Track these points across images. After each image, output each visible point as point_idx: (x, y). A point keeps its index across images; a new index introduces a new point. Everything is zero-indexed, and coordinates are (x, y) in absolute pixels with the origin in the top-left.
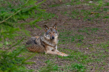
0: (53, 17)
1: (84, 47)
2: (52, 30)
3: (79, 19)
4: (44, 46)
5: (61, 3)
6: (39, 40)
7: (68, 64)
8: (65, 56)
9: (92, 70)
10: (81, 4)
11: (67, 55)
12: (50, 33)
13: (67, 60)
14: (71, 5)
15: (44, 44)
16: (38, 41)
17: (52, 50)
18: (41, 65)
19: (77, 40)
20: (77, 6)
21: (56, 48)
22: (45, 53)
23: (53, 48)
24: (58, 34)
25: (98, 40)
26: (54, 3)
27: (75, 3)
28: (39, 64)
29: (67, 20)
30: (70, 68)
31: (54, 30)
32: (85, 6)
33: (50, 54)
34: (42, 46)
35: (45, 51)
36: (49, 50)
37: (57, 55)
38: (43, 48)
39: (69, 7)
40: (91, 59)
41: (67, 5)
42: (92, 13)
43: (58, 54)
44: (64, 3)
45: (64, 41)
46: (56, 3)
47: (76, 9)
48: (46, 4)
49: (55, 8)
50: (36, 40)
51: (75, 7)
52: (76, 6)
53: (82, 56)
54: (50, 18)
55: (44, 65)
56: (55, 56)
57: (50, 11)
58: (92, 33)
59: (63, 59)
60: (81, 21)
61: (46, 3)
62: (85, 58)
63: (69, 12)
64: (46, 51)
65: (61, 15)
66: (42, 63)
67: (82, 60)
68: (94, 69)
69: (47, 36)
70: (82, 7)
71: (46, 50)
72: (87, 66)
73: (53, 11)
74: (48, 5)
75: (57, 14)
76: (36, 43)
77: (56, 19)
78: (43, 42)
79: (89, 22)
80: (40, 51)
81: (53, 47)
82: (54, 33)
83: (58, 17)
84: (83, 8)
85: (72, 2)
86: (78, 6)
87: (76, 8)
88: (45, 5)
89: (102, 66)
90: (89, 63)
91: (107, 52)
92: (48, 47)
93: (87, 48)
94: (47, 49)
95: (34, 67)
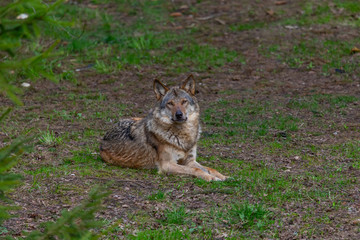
0: (229, 61)
1: (290, 153)
2: (176, 95)
3: (310, 69)
4: (155, 148)
5: (272, 19)
6: (142, 127)
7: (222, 204)
8: (216, 179)
9: (291, 223)
10: (332, 23)
11: (224, 178)
12: (171, 103)
13: (222, 193)
14: (300, 25)
15: (153, 141)
16: (139, 132)
17: (181, 162)
18: (135, 207)
19: (277, 131)
20: (316, 30)
21: (191, 156)
22: (157, 170)
23: (182, 155)
24: (198, 109)
25: (342, 131)
26: (248, 20)
27: (315, 18)
28: (128, 203)
29: (271, 71)
30: (224, 218)
31: (185, 95)
32: (343, 27)
33: (170, 175)
34: (150, 147)
35: (157, 163)
36: (168, 160)
37: (194, 177)
38: (152, 154)
39: (290, 32)
40: (296, 189)
41: (288, 24)
42: (356, 49)
43: (196, 174)
44: (279, 19)
45: (231, 134)
46: (256, 18)
47: (312, 37)
48: (223, 22)
49: (247, 35)
50: (133, 127)
51: (312, 31)
52: (315, 27)
53: (272, 181)
54: (219, 66)
55: (143, 208)
56: (185, 180)
57: (230, 42)
58: (331, 111)
59: (211, 189)
60: (315, 76)
61: (225, 20)
62: (280, 189)
63: (286, 46)
64: (161, 165)
65: (259, 55)
66: (137, 201)
67: (268, 192)
68: (299, 220)
69: (163, 113)
70: (333, 30)
71: (160, 160)
72: (279, 213)
73: (236, 43)
74: (228, 24)
75: (245, 53)
76: (132, 138)
77: (238, 66)
78: (153, 134)
79: (338, 77)
80: (143, 162)
81: (183, 150)
82: (184, 102)
83: (244, 63)
84: (335, 34)
85: (307, 15)
86: (321, 30)
87: (311, 34)
88: (220, 24)
89: (328, 211)
90: (290, 203)
91: (355, 170)
92: (168, 149)
93: (297, 158)
94: (162, 156)
95: (111, 214)
